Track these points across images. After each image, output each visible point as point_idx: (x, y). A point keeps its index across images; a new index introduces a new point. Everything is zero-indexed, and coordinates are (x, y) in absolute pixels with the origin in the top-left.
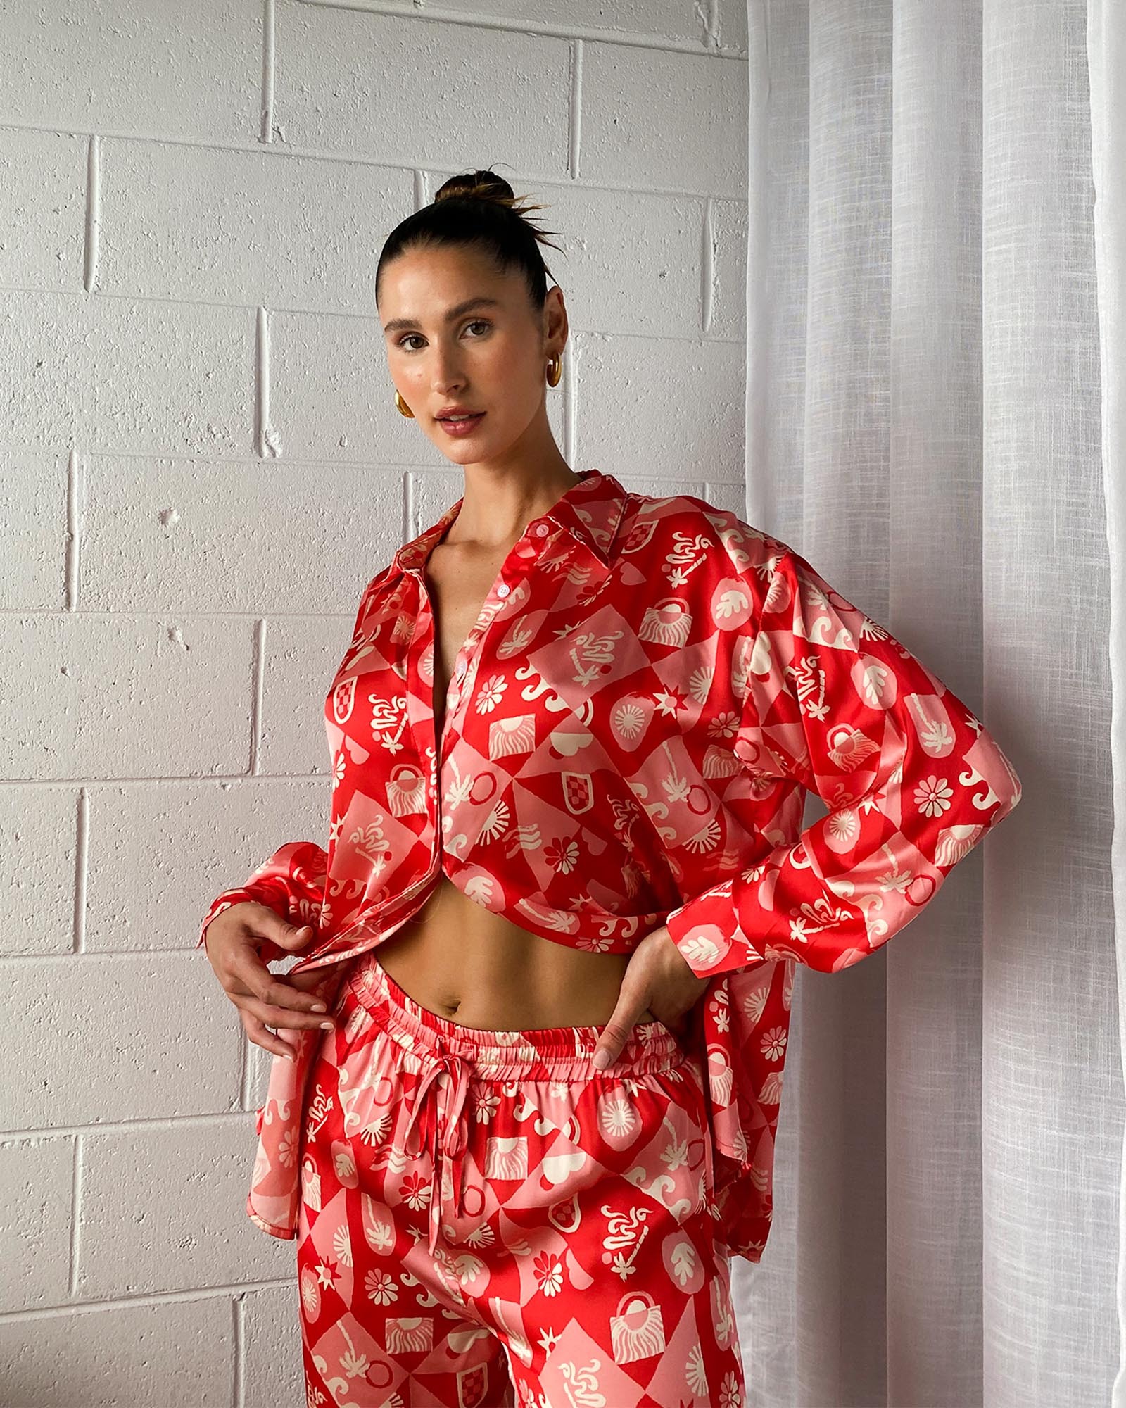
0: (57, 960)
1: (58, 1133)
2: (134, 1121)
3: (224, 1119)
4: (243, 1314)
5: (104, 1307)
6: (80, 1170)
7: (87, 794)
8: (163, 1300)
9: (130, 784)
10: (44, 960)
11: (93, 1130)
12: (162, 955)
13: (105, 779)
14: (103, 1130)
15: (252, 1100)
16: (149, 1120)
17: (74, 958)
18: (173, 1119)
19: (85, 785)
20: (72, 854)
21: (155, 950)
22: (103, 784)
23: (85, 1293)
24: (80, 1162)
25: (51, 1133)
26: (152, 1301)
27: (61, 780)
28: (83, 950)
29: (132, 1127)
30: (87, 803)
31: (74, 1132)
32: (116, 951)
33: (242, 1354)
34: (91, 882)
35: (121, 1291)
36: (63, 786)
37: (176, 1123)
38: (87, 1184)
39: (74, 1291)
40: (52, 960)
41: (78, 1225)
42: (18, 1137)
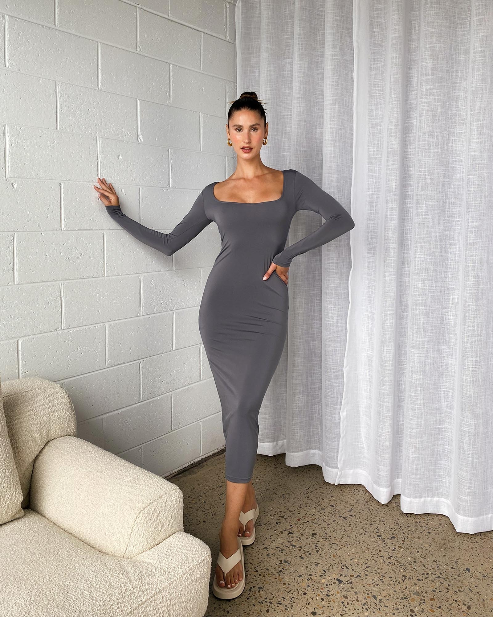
0: (100, 278)
1: (102, 324)
2: (118, 320)
3: (136, 318)
4: (141, 367)
5: (113, 368)
6: (107, 333)
7: (105, 233)
8: (125, 365)
9: (114, 231)
10: (97, 279)
11: (109, 323)
12: (123, 276)
13: (109, 230)
14: (112, 322)
15: (142, 312)
16: (121, 319)
17: (104, 278)
18: (126, 319)
19: (104, 231)
20: (102, 250)
21: (121, 275)
22: (108, 231)
23: (109, 365)
24: (107, 331)
25: (100, 325)
26: (123, 365)
27: (99, 230)
28: (105, 276)
29: (118, 321)
30: (105, 236)
31: (105, 324)
32: (113, 276)
33: (141, 376)
34: (107, 258)
35: (116, 363)
36: (100, 231)
37: (126, 320)
38: (108, 337)
39: (107, 364)
40: (99, 278)
41: (107, 348)
42: (93, 326)
